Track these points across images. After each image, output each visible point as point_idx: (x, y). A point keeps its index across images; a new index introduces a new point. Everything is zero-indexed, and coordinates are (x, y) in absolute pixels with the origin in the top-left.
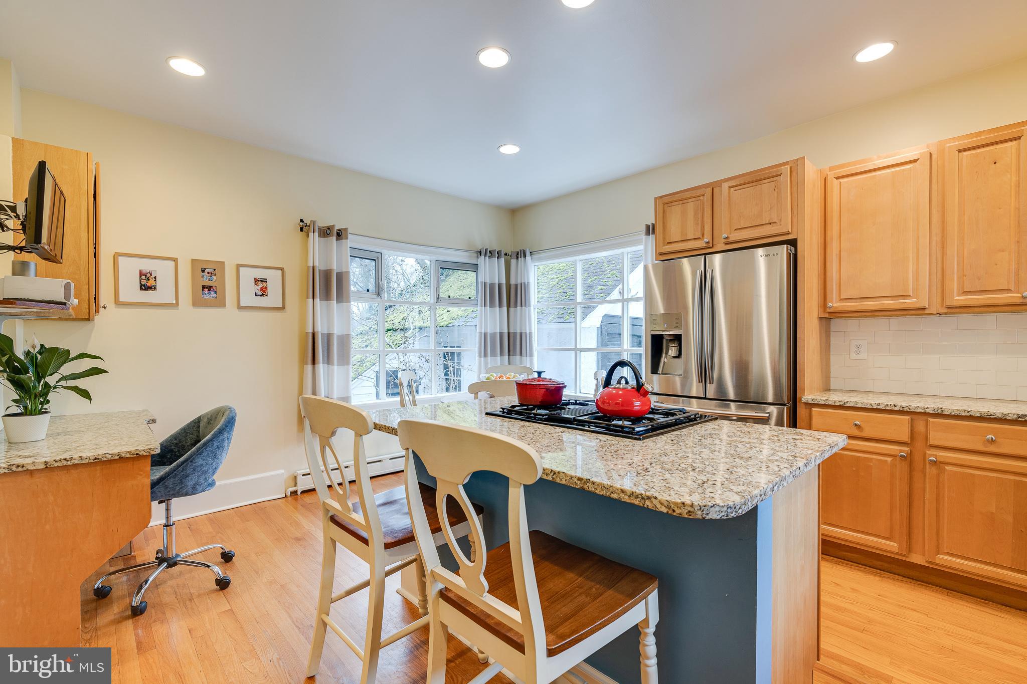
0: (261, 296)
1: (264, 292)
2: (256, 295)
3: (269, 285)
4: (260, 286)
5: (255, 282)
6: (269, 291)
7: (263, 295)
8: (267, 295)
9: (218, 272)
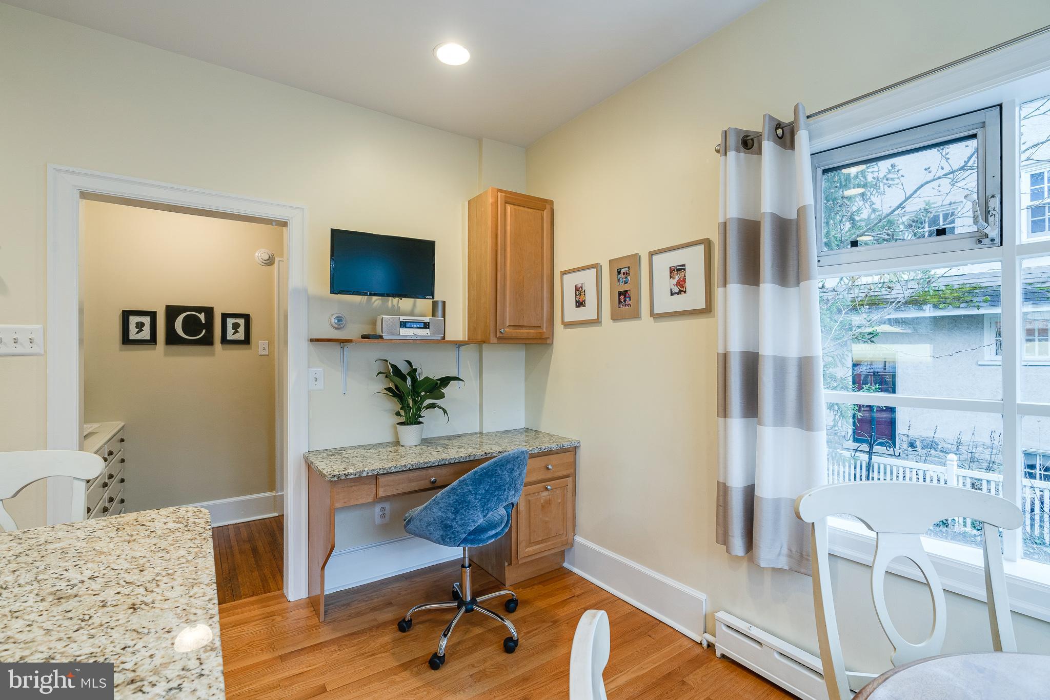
0: (678, 294)
1: (681, 288)
2: (672, 294)
3: (688, 273)
4: (677, 278)
5: (671, 273)
6: (688, 285)
7: (680, 292)
8: (685, 292)
9: (632, 272)
